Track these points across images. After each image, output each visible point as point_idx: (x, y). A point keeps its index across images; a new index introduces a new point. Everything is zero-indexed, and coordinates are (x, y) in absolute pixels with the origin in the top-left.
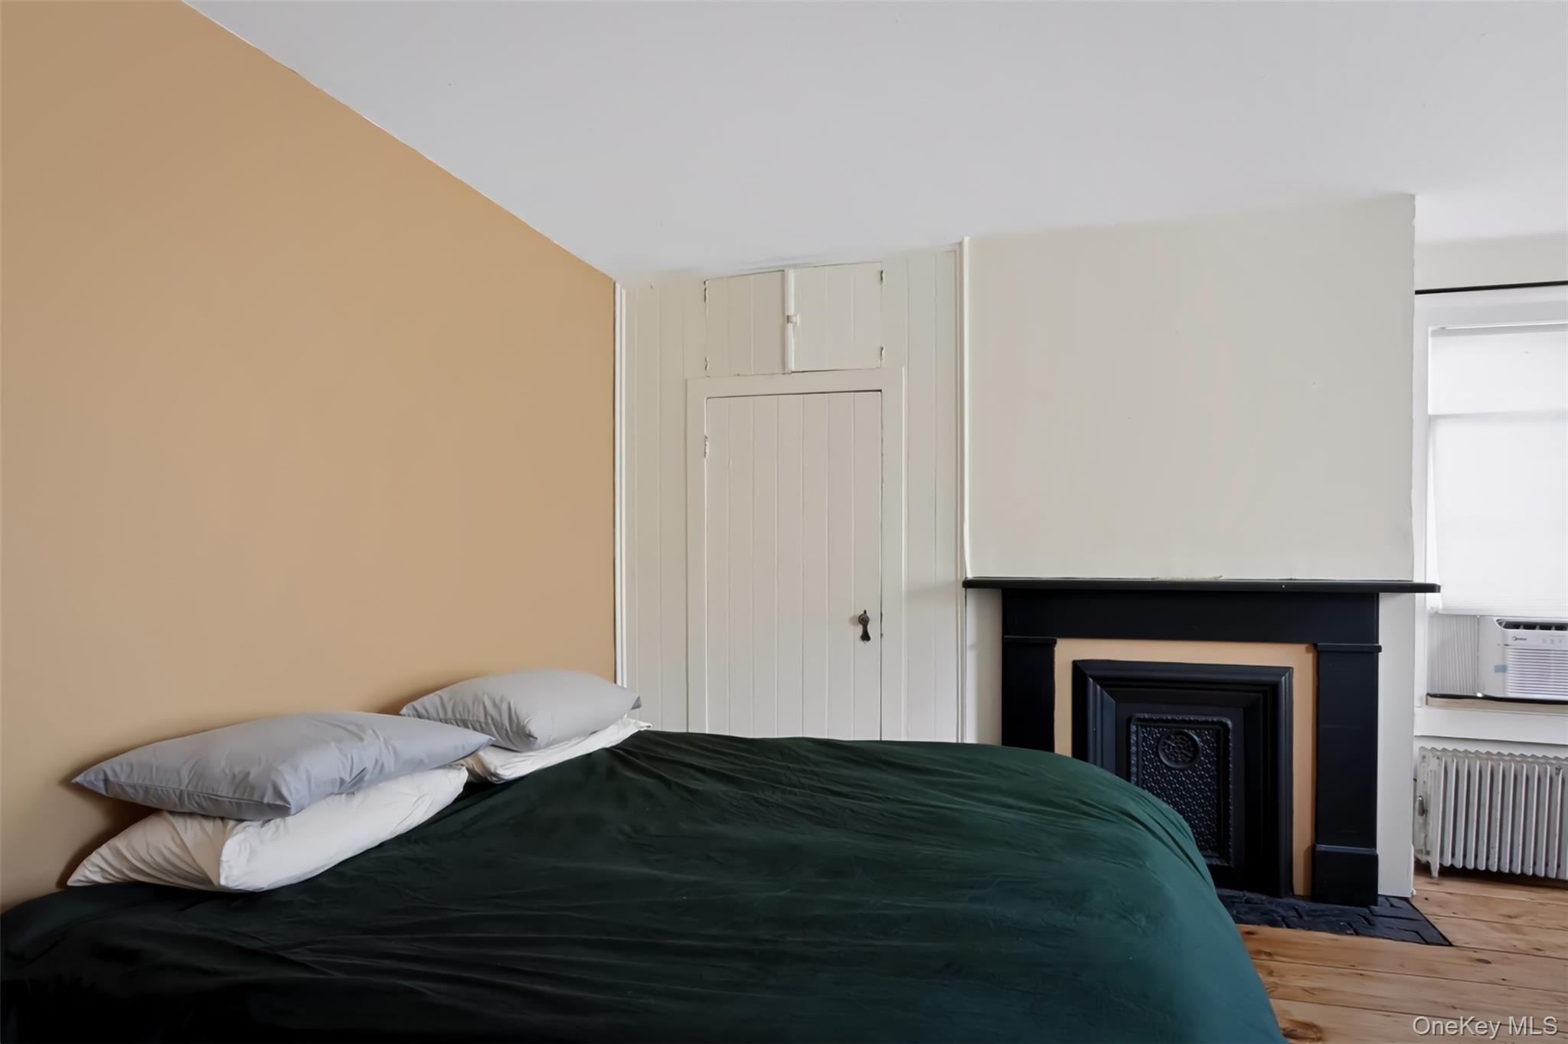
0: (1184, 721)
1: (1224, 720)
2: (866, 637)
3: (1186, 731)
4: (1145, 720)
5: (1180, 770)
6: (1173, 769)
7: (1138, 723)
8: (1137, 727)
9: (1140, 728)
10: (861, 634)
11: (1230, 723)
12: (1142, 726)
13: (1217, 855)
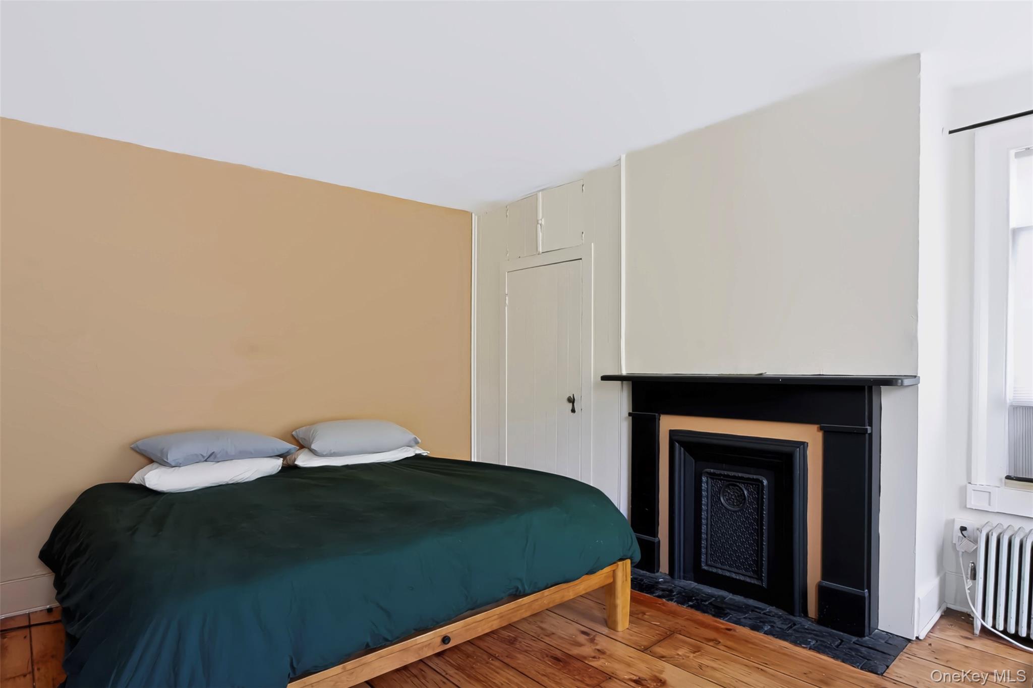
0: (734, 477)
1: (760, 478)
2: (573, 411)
3: (738, 484)
4: (714, 474)
5: (733, 511)
6: (729, 510)
7: (708, 476)
8: (707, 479)
9: (709, 478)
10: (571, 409)
11: (765, 482)
12: (711, 478)
13: (756, 576)
